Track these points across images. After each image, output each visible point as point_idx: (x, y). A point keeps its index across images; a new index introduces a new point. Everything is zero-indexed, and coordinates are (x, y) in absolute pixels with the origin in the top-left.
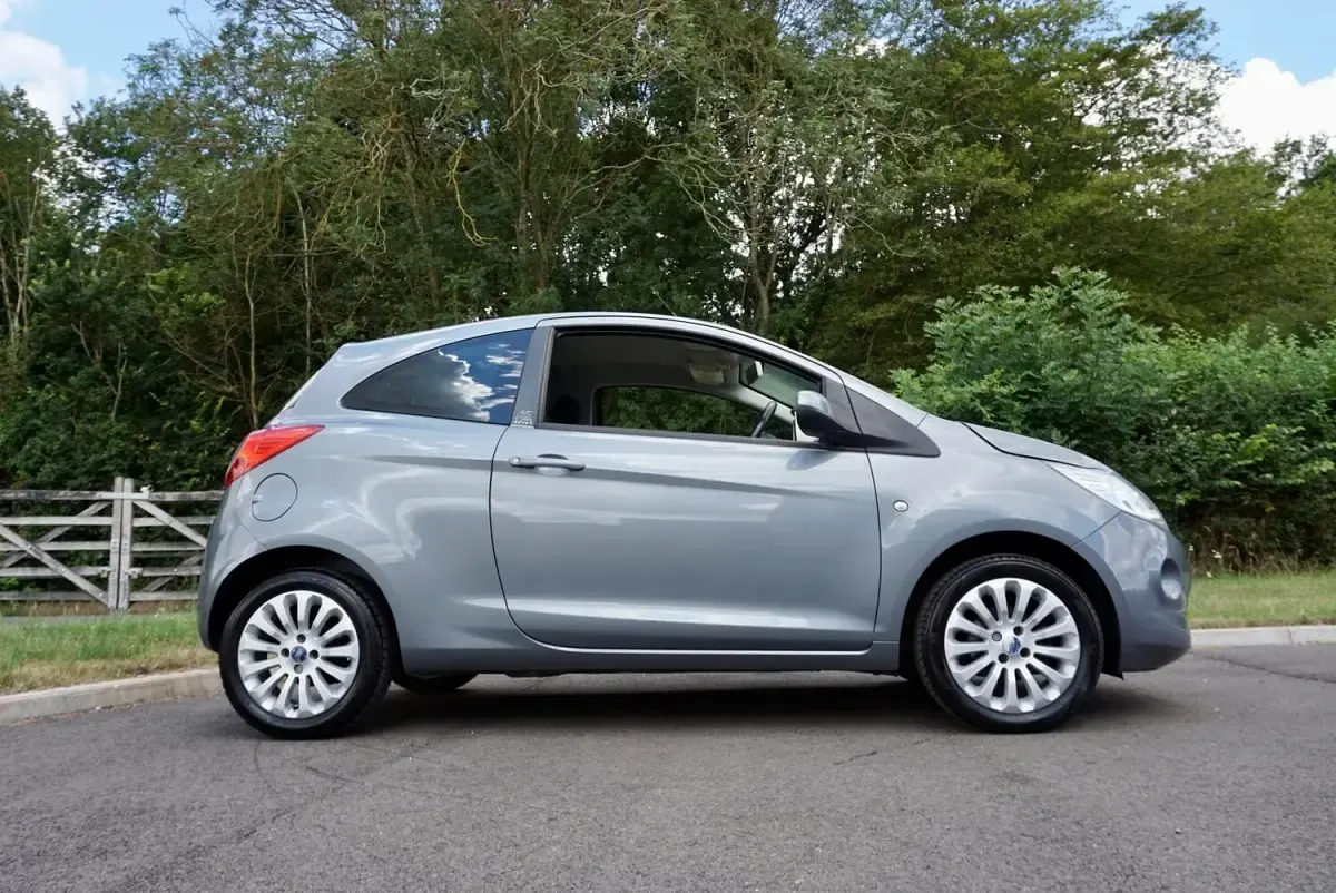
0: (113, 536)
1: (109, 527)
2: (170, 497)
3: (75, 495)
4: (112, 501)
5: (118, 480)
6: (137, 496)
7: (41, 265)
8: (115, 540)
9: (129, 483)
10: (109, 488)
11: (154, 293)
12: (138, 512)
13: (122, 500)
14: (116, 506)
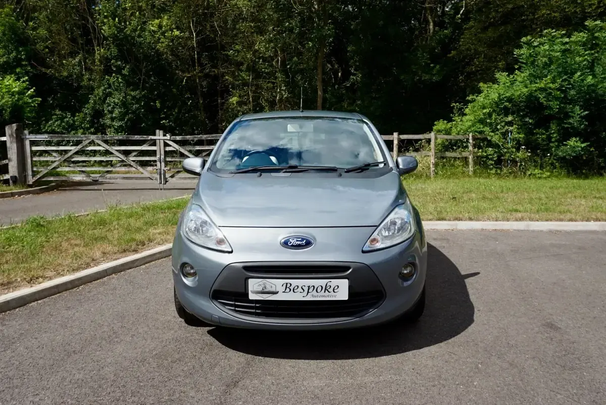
0: (157, 154)
1: (155, 151)
2: (178, 138)
3: (141, 137)
4: (155, 140)
5: (157, 131)
6: (165, 138)
7: (105, 20)
8: (158, 156)
9: (161, 132)
10: (154, 134)
11: (153, 31)
12: (166, 145)
13: (160, 139)
14: (158, 141)
